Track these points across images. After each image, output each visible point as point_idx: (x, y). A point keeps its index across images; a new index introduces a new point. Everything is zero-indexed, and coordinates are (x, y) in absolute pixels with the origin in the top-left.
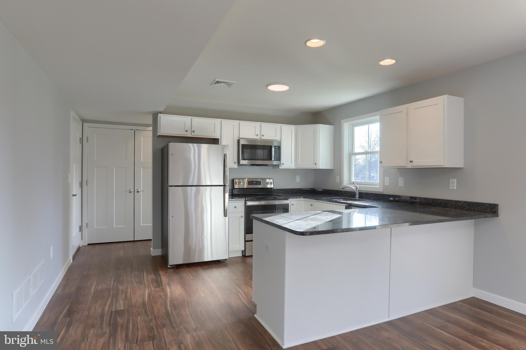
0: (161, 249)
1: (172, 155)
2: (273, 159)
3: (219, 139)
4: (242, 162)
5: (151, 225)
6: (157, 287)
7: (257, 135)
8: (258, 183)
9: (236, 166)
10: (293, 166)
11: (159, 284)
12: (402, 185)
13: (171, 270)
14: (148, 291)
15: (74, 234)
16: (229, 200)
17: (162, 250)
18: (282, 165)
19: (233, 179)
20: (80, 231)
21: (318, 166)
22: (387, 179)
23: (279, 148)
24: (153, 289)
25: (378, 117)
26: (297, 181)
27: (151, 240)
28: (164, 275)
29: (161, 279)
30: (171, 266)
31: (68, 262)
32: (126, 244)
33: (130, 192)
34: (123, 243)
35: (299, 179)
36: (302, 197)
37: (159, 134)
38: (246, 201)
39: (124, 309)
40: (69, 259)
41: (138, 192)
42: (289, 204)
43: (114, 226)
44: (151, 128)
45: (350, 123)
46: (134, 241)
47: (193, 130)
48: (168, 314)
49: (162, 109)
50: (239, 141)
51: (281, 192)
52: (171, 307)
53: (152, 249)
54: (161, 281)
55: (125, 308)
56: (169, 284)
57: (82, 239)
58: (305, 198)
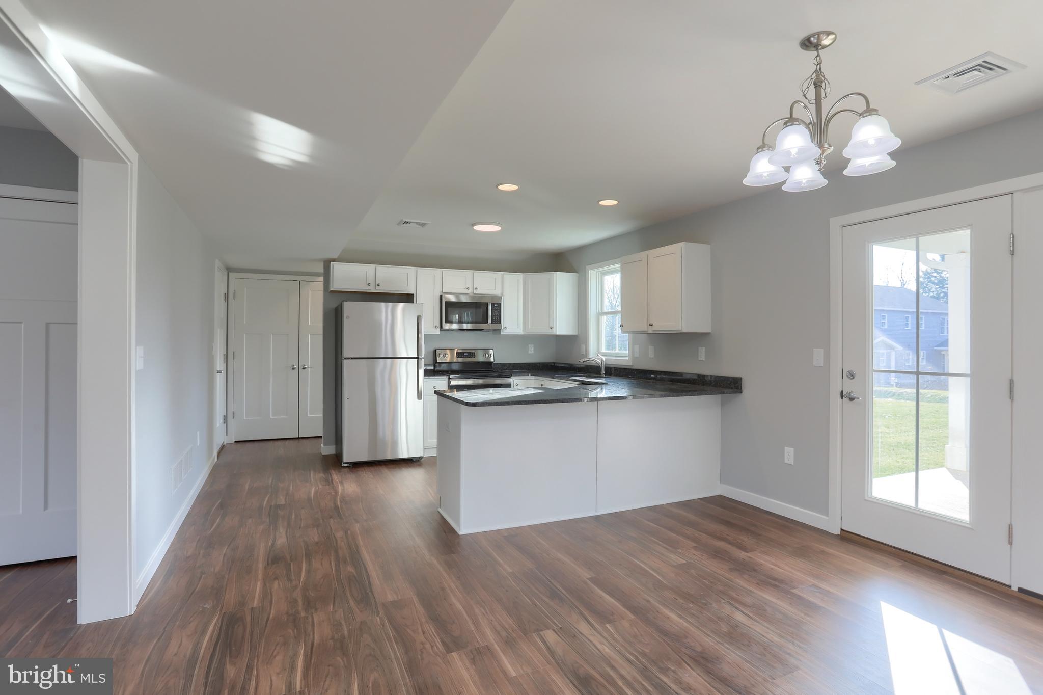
0: (334, 446)
1: (348, 317)
2: (490, 321)
3: (413, 294)
4: (447, 326)
5: (322, 415)
6: (326, 485)
7: (468, 288)
8: (471, 354)
9: (438, 331)
10: (520, 331)
11: (329, 482)
12: (653, 356)
13: (346, 470)
14: (315, 488)
15: (218, 425)
16: (425, 377)
17: (336, 447)
18: (505, 330)
19: (436, 350)
20: (224, 423)
21: (554, 331)
22: (637, 348)
23: (497, 307)
24: (320, 487)
25: (619, 266)
26: (530, 352)
27: (321, 437)
28: (336, 474)
29: (332, 478)
30: (346, 463)
31: (212, 459)
32: (287, 442)
33: (293, 369)
34: (284, 442)
35: (533, 349)
36: (530, 375)
37: (332, 289)
38: (449, 378)
39: (285, 504)
40: (214, 455)
41: (304, 369)
42: (511, 384)
43: (271, 417)
44: (321, 279)
45: (598, 271)
46: (299, 438)
47: (377, 283)
48: (336, 508)
49: (335, 256)
50: (441, 297)
51: (506, 368)
52: (341, 502)
53: (322, 445)
54: (332, 480)
55: (286, 502)
56: (341, 483)
57: (227, 435)
58: (534, 375)
